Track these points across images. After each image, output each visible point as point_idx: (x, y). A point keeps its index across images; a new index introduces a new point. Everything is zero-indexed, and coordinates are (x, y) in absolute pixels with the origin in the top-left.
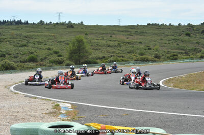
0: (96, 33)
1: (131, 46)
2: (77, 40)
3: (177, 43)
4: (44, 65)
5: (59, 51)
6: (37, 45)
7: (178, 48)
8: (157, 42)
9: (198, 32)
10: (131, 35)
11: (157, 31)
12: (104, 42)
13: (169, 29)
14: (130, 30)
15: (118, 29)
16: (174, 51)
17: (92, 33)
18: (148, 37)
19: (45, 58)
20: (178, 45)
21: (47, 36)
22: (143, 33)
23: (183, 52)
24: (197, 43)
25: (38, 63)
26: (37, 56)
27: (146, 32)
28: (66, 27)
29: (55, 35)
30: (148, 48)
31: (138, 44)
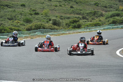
3: (70, 5)
7: (73, 12)
8: (44, 5)
16: (68, 16)
20: (72, 7)
23: (81, 16)
24: (95, 4)
30: (35, 12)
31: (21, 7)
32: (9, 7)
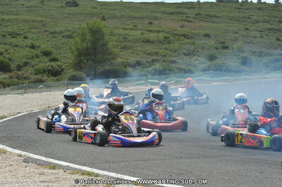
0: (122, 16)
1: (189, 41)
2: (91, 30)
4: (25, 78)
5: (52, 50)
6: (9, 39)
10: (189, 21)
11: (237, 14)
12: (138, 33)
13: (260, 9)
14: (185, 11)
15: (162, 9)
17: (114, 17)
19: (26, 64)
21: (28, 21)
22: (211, 16)
25: (11, 74)
26: (10, 59)
27: (217, 14)
28: (63, 5)
29: (43, 19)
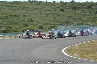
7: (55, 21)
8: (37, 16)
9: (69, 8)
16: (52, 23)
18: (30, 12)
20: (54, 18)
23: (59, 24)
24: (69, 17)
30: (31, 20)
31: (23, 17)
32: (16, 17)
